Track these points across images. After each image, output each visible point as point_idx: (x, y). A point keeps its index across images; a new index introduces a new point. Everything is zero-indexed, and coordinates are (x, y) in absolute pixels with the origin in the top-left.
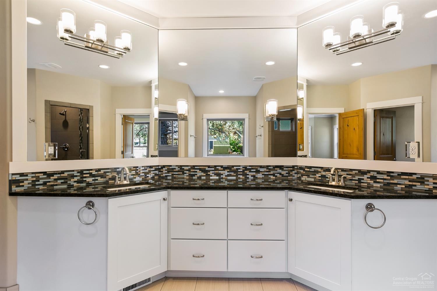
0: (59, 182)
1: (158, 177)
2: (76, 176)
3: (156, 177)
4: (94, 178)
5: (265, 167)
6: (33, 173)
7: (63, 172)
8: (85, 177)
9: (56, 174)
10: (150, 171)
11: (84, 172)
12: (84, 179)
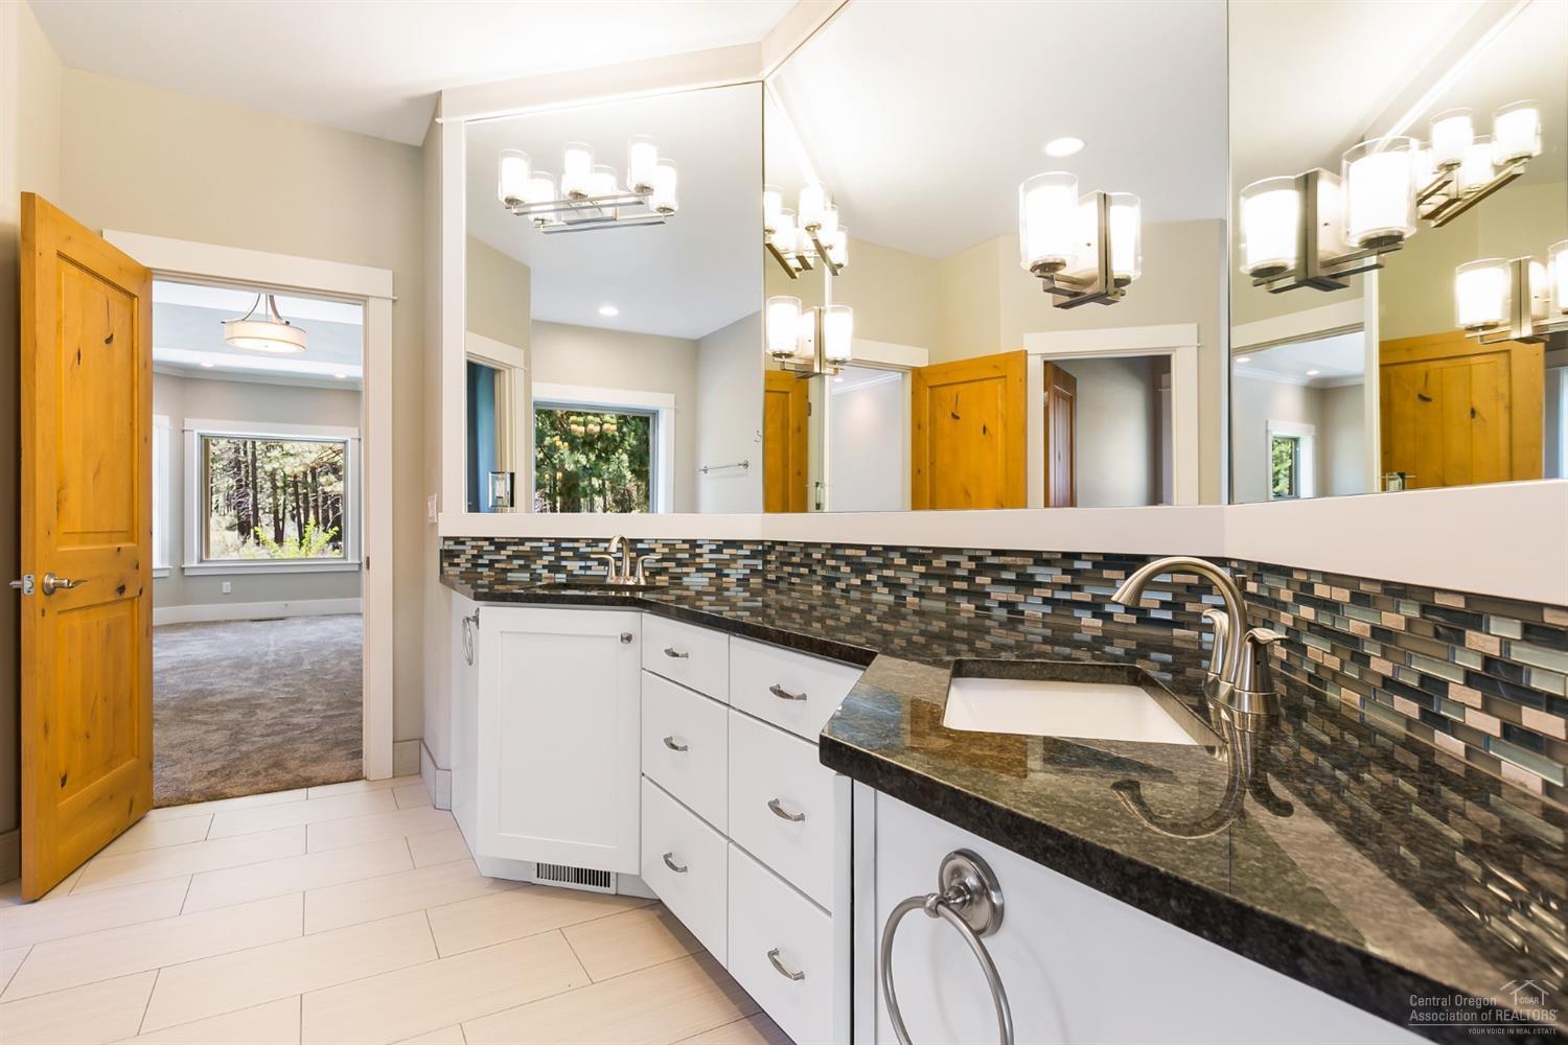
0: (517, 563)
1: (760, 580)
2: (547, 554)
3: (755, 582)
4: (583, 564)
5: (1056, 560)
6: (474, 539)
7: (522, 541)
8: (565, 558)
9: (509, 544)
10: (734, 558)
11: (564, 545)
12: (564, 563)
